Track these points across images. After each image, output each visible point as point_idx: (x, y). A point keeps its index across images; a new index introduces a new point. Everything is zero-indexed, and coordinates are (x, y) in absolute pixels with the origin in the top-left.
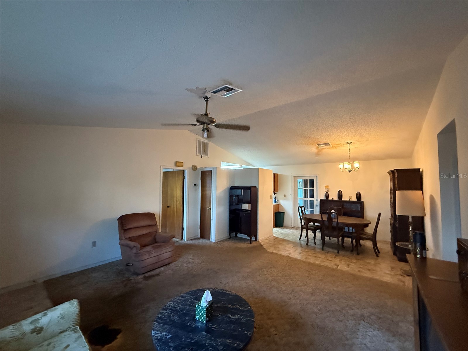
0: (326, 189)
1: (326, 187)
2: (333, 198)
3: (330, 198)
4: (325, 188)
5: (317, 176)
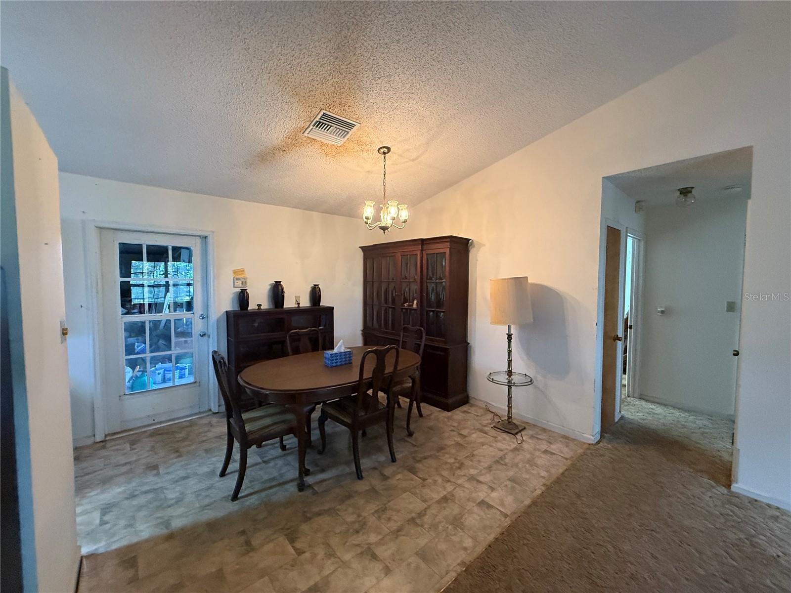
0: (238, 279)
1: (235, 272)
2: (259, 305)
4: (232, 276)
5: (206, 237)
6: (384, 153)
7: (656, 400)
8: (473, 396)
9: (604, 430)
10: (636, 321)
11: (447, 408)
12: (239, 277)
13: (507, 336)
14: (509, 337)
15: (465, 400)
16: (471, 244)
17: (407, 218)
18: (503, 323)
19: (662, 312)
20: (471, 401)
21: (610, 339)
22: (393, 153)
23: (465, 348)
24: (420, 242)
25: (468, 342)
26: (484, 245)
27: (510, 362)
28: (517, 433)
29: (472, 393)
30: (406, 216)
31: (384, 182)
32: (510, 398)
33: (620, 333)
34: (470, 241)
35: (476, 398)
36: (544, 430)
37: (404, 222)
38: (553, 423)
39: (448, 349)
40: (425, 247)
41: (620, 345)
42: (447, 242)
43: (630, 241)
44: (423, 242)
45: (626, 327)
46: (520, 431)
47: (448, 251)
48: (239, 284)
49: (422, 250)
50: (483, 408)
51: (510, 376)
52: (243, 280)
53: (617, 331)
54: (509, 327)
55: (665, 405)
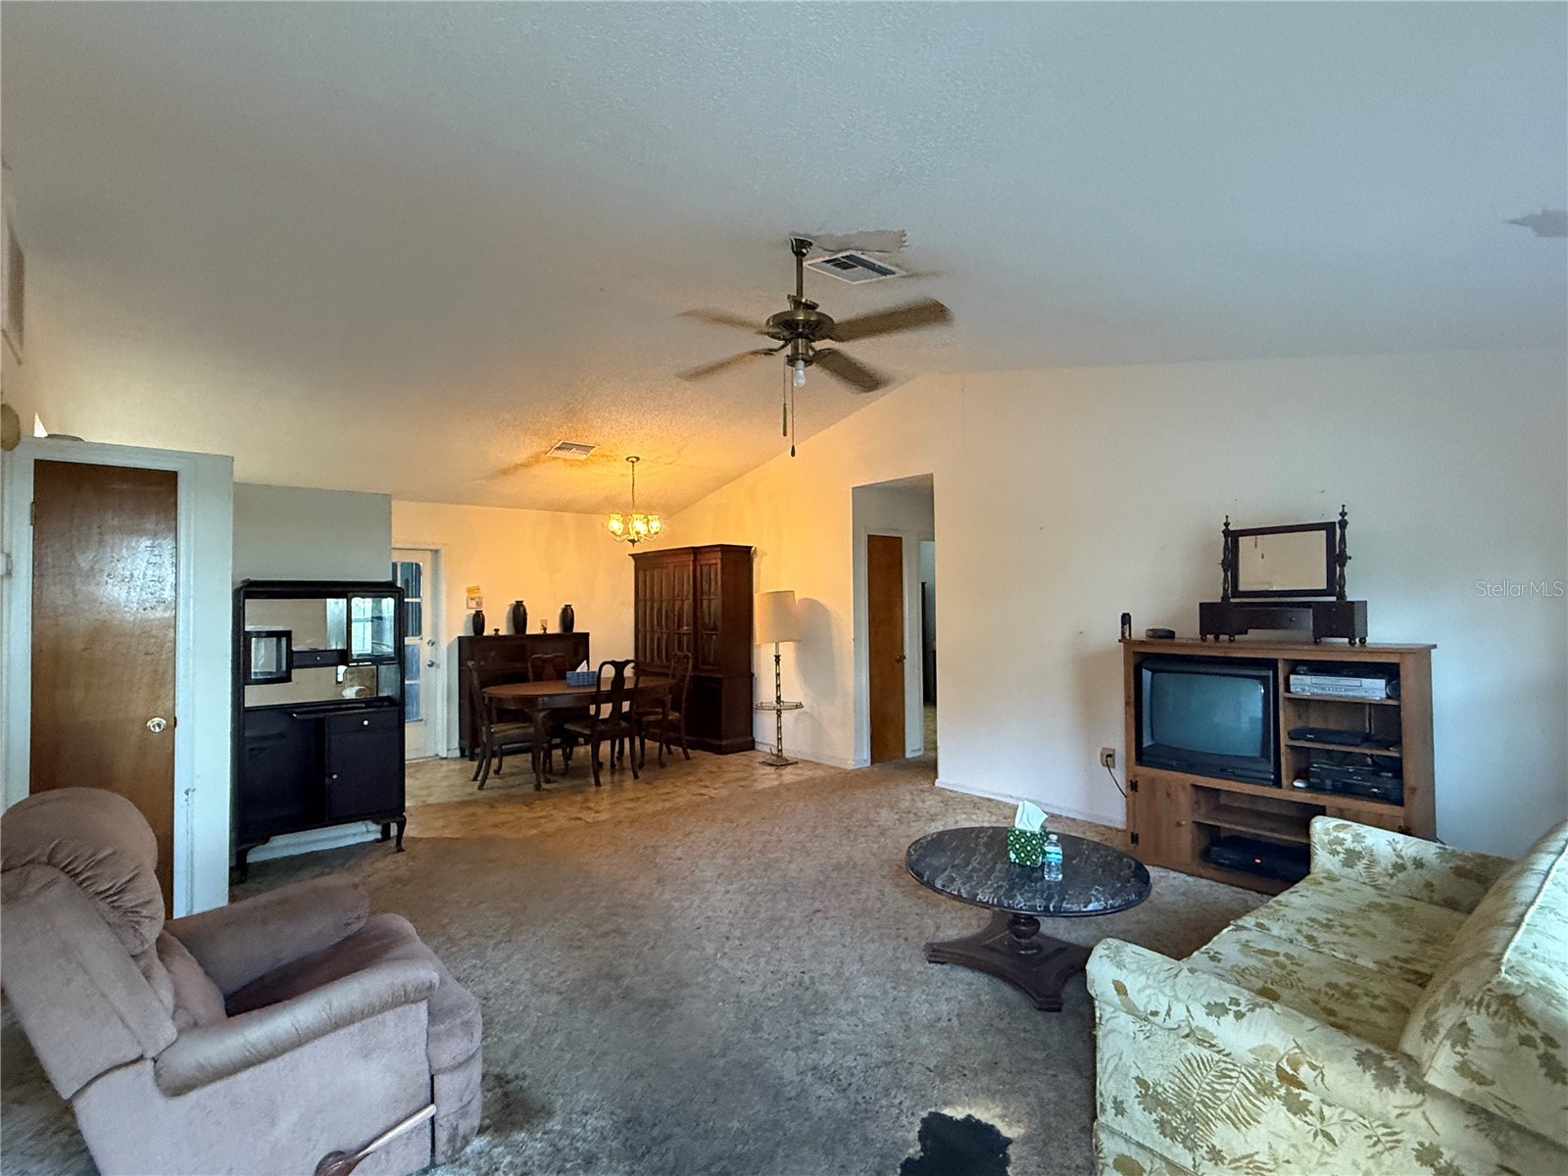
0: (473, 599)
1: (469, 590)
2: (497, 630)
3: (488, 631)
4: (466, 595)
5: (437, 551)
6: (633, 462)
8: (757, 740)
11: (721, 751)
12: (473, 596)
14: (777, 658)
16: (754, 553)
18: (771, 642)
20: (757, 747)
21: (886, 659)
22: (640, 463)
25: (753, 672)
26: (765, 552)
27: (778, 687)
28: (782, 765)
29: (757, 737)
32: (778, 728)
34: (753, 549)
36: (818, 764)
39: (722, 679)
40: (699, 556)
42: (718, 550)
44: (693, 550)
46: (788, 764)
47: (719, 561)
48: (473, 604)
49: (694, 559)
51: (779, 703)
52: (477, 600)
54: (777, 646)
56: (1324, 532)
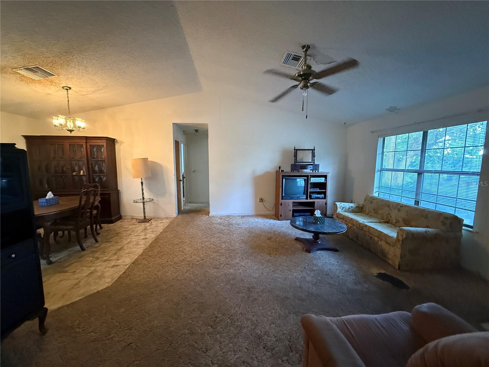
6: (67, 90)
7: (194, 202)
8: (123, 215)
9: (179, 213)
10: (186, 175)
11: (112, 222)
13: (141, 183)
14: (142, 183)
15: (120, 218)
16: (116, 141)
17: (85, 127)
18: (138, 177)
19: (193, 171)
20: (123, 218)
21: (178, 181)
22: (72, 90)
23: (118, 193)
24: (85, 138)
25: (119, 189)
26: (124, 143)
27: (143, 194)
28: (149, 221)
29: (123, 214)
30: (84, 126)
31: (68, 106)
32: (144, 209)
33: (181, 179)
34: (116, 140)
35: (126, 215)
36: (158, 218)
37: (83, 129)
38: (162, 215)
39: (110, 193)
40: (88, 141)
41: (182, 182)
42: (104, 140)
43: (182, 145)
44: (87, 138)
45: (183, 178)
46: (150, 221)
47: (105, 144)
49: (86, 143)
50: (130, 219)
51: (143, 200)
53: (180, 178)
54: (141, 179)
55: (196, 203)
56: (311, 151)
